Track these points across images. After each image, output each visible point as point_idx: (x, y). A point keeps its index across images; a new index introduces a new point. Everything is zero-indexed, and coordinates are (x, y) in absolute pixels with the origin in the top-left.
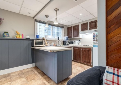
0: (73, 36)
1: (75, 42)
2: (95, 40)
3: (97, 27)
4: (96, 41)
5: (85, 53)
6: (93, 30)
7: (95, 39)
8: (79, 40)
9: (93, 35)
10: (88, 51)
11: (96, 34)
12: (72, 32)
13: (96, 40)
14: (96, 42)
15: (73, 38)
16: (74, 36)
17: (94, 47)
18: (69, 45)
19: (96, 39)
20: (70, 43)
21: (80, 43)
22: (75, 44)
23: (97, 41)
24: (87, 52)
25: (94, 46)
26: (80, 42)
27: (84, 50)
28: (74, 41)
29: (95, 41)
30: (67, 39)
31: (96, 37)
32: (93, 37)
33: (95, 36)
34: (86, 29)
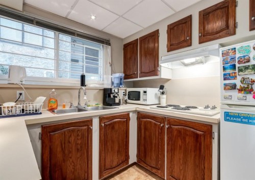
0: (141, 72)
1: (145, 92)
2: (234, 87)
3: (235, 26)
4: (240, 90)
5: (180, 142)
6: (214, 45)
7: (238, 82)
8: (162, 87)
9: (225, 62)
10: (197, 137)
11: (238, 55)
12: (136, 59)
13: (239, 85)
14: (241, 95)
15: (139, 79)
16: (143, 71)
17: (226, 120)
18: (126, 102)
19: (239, 78)
20: (129, 98)
21: (164, 96)
22: (145, 100)
23: (246, 90)
24: (190, 141)
25: (228, 117)
26: (163, 93)
27: (179, 131)
28: (141, 90)
29: (235, 94)
30: (121, 84)
31: (240, 70)
32: (224, 69)
33: (231, 67)
34: (185, 41)
